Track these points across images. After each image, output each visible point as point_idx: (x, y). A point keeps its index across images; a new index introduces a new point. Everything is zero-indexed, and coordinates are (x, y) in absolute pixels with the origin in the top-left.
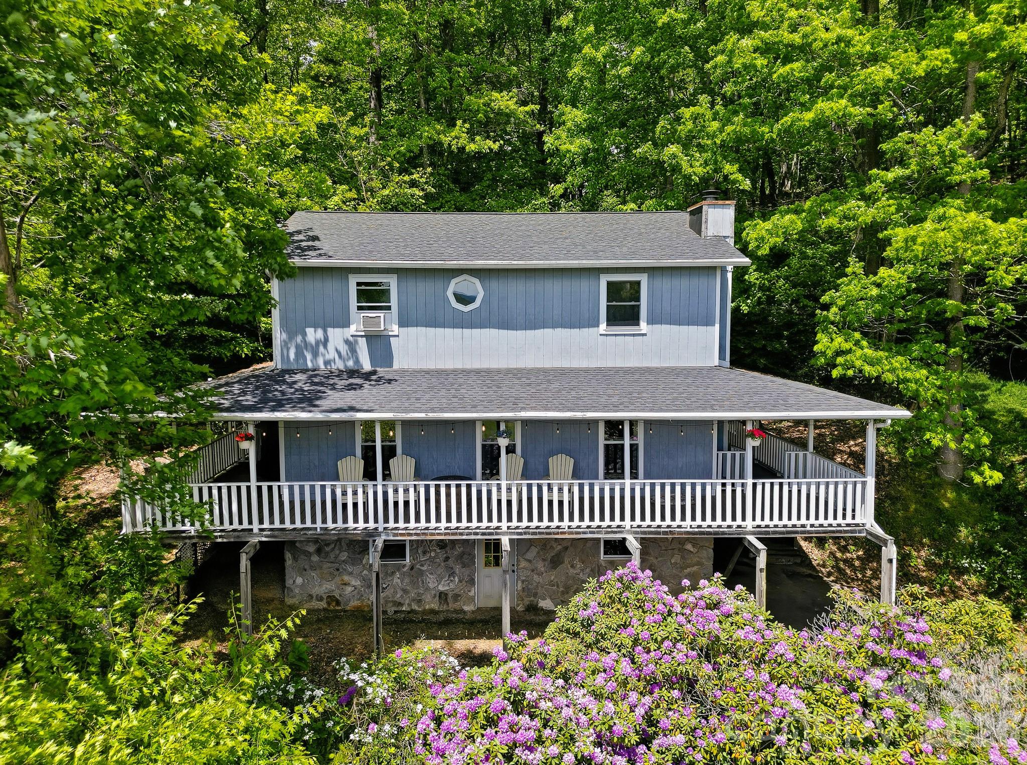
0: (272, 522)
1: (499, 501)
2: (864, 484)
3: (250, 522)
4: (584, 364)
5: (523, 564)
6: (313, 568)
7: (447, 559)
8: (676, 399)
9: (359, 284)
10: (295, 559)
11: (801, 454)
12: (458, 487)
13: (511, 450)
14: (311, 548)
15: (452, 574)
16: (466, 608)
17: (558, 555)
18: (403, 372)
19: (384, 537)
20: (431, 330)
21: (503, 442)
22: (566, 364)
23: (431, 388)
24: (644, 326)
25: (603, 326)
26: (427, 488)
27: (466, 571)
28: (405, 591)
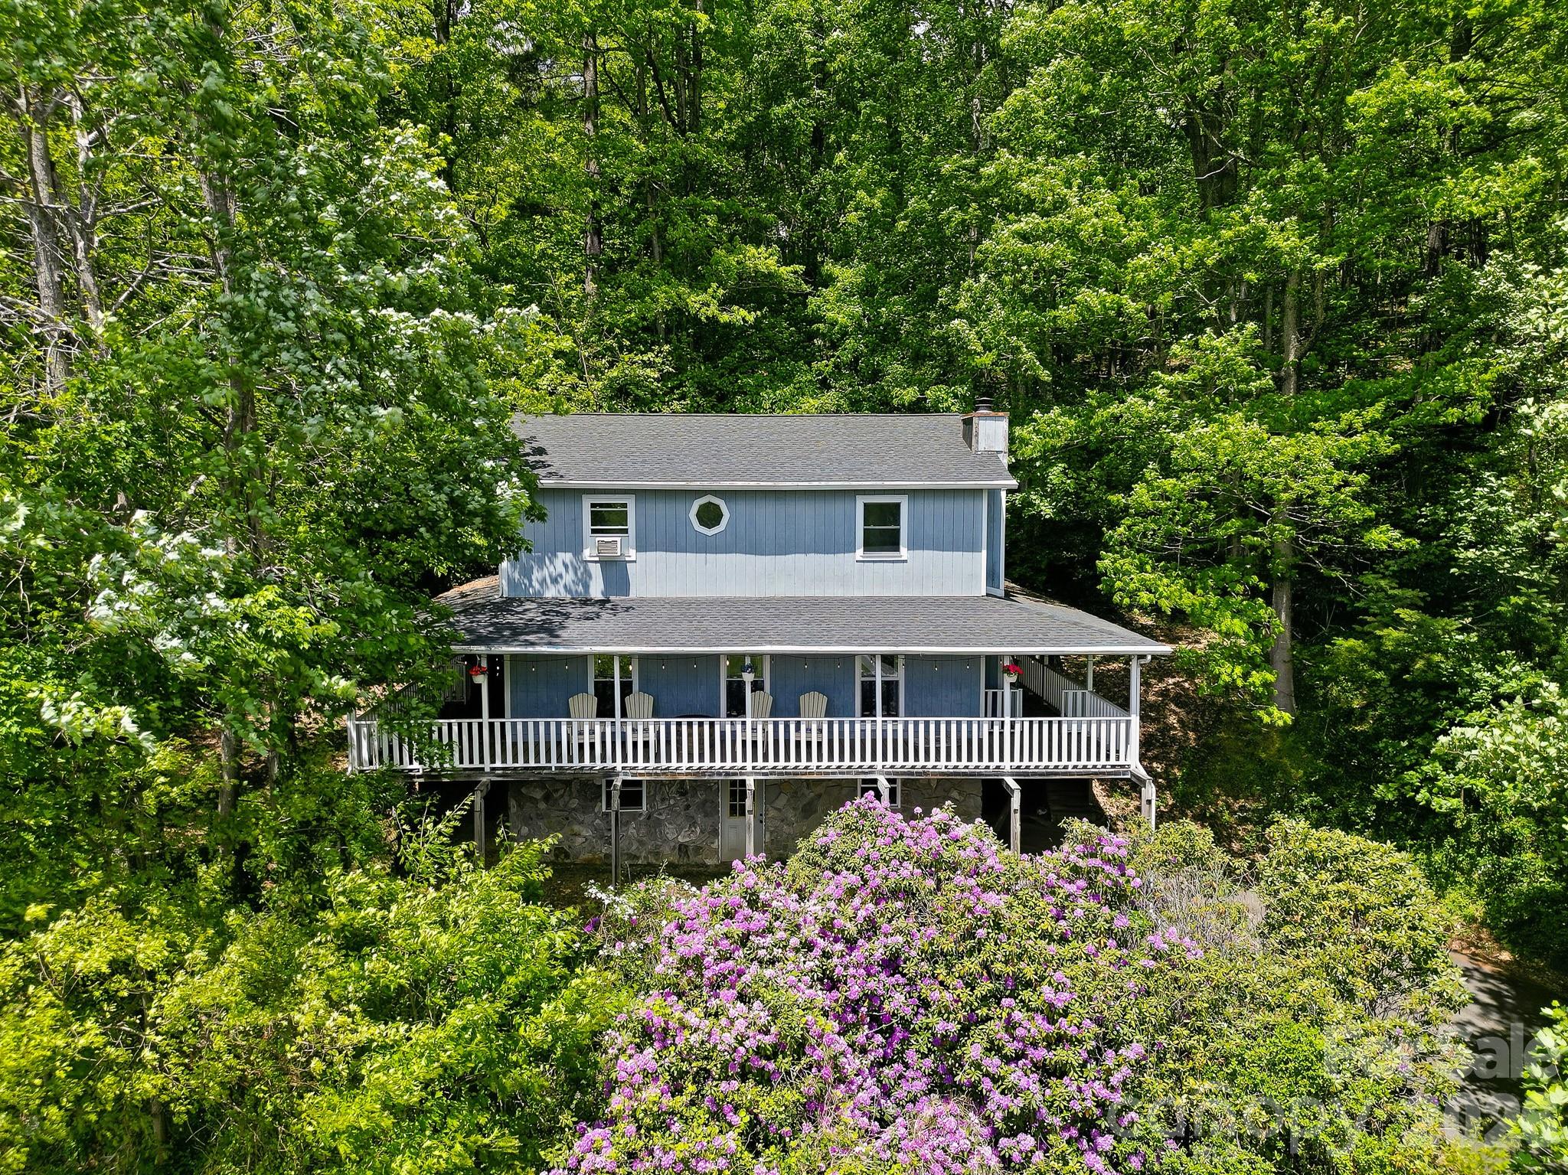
0: (504, 761)
1: (744, 742)
2: (1128, 723)
3: (482, 761)
4: (839, 593)
5: (772, 813)
6: (540, 816)
7: (688, 807)
8: (931, 632)
9: (593, 505)
10: (519, 806)
11: (1079, 693)
12: (701, 724)
13: (757, 686)
14: (538, 794)
15: (694, 824)
16: (709, 862)
17: (810, 803)
18: (642, 600)
19: (621, 777)
20: (672, 555)
21: (748, 678)
22: (818, 593)
23: (672, 619)
24: (903, 550)
25: (860, 552)
26: (668, 725)
27: (709, 821)
28: (641, 843)
